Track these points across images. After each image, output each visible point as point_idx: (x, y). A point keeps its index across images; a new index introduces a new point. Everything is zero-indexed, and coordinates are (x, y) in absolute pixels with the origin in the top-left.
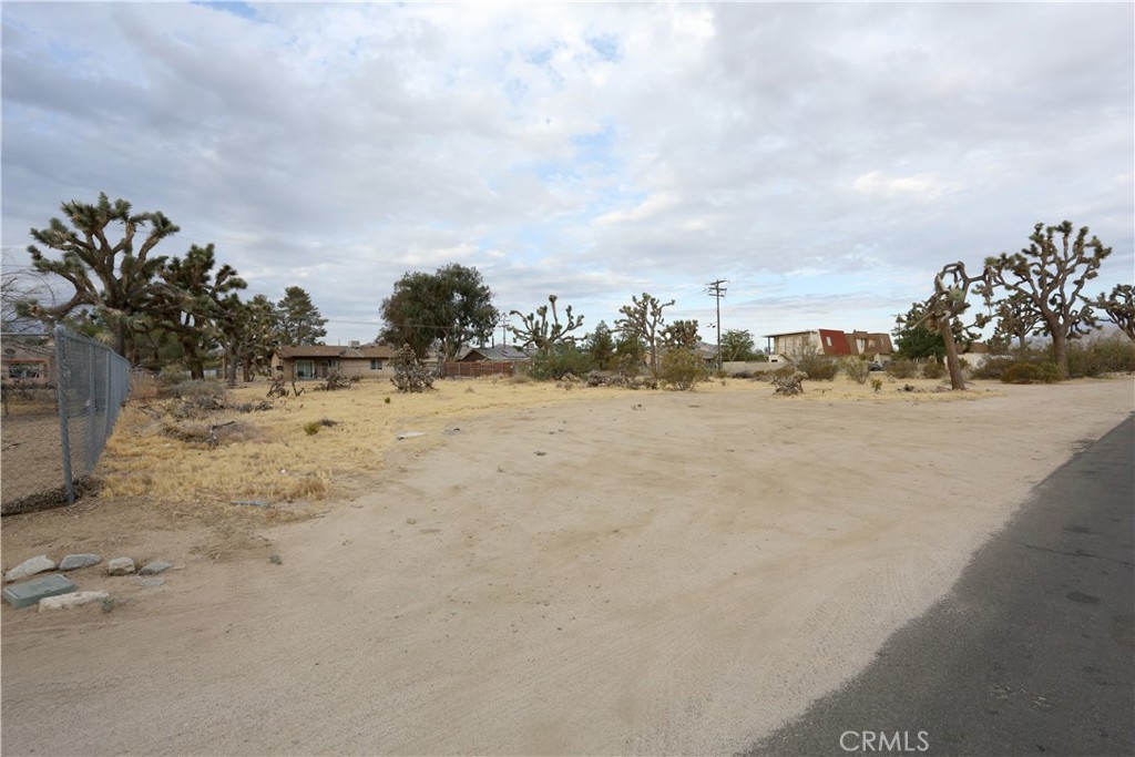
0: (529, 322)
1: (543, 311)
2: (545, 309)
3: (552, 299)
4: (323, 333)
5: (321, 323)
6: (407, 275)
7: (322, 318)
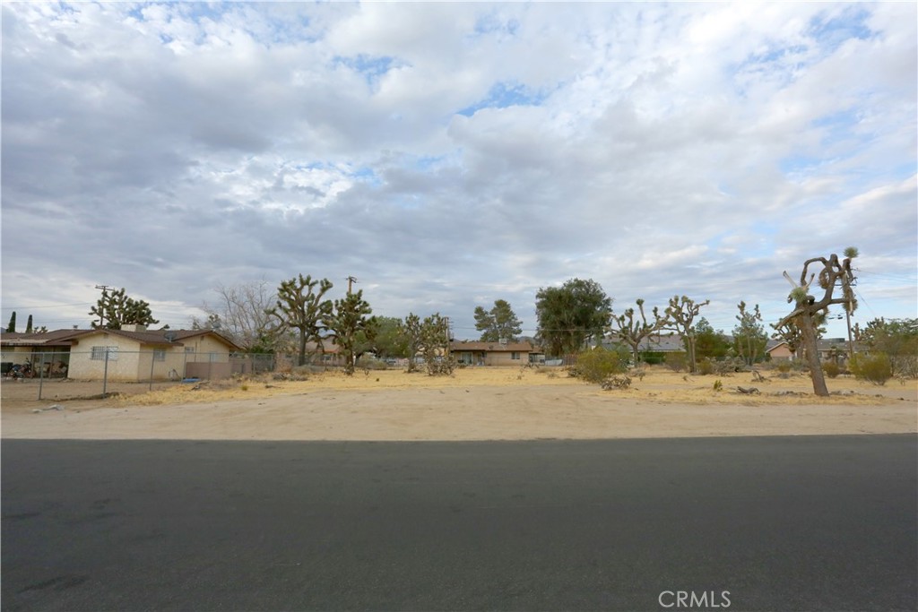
0: (621, 322)
1: (630, 313)
2: (631, 311)
3: (640, 303)
4: (520, 332)
5: (517, 325)
6: (541, 290)
7: (519, 321)
